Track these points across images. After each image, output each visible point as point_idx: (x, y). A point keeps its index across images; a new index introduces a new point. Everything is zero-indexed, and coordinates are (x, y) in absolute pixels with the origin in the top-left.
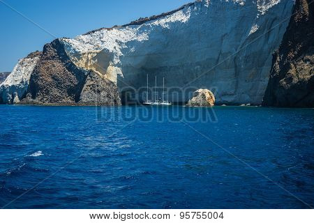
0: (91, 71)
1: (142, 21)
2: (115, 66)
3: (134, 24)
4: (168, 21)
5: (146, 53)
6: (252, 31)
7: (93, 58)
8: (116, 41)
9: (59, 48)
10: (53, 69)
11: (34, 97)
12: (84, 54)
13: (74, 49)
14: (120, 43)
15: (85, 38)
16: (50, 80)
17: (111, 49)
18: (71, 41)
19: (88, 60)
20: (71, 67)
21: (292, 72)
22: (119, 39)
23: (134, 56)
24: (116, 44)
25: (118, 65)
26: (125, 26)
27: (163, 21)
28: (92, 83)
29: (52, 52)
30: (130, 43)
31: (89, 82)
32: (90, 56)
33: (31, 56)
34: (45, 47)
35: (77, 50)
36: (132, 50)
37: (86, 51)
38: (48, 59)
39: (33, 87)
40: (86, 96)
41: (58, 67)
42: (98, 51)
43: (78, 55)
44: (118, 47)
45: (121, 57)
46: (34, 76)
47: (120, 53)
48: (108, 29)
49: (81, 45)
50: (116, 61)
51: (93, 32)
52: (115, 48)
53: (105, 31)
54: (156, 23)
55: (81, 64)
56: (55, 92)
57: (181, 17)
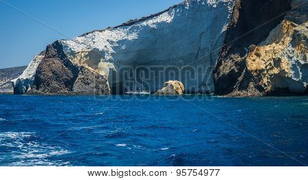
0: (82, 67)
1: (131, 23)
2: (107, 61)
3: (125, 25)
4: (155, 21)
5: (137, 49)
6: (224, 30)
7: (86, 56)
8: (108, 40)
9: (57, 49)
10: (54, 65)
11: (37, 89)
12: (78, 53)
13: (70, 49)
14: (112, 42)
15: (80, 39)
16: (51, 74)
17: (101, 48)
18: (68, 42)
19: (81, 58)
20: (68, 64)
22: (111, 39)
23: (126, 52)
24: (108, 44)
25: (110, 61)
26: (117, 27)
27: (150, 22)
28: (83, 76)
29: (53, 51)
30: (121, 42)
31: (80, 76)
32: (83, 55)
34: (48, 47)
35: (73, 50)
36: (123, 47)
37: (80, 50)
38: (50, 57)
39: (38, 81)
40: (77, 87)
41: (57, 64)
42: (89, 50)
43: (73, 54)
44: (109, 46)
45: (112, 54)
46: (39, 71)
47: (111, 50)
48: (101, 31)
49: (77, 45)
50: (108, 58)
51: (87, 34)
52: (106, 46)
53: (96, 33)
54: (144, 23)
55: (75, 61)
56: (55, 84)
57: (167, 18)
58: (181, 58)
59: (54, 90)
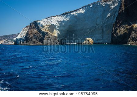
0: (47, 32)
1: (67, 13)
2: (57, 30)
3: (64, 14)
4: (77, 13)
5: (69, 25)
6: (108, 16)
7: (48, 28)
8: (57, 21)
9: (35, 25)
10: (34, 32)
11: (27, 42)
12: (45, 26)
13: (41, 24)
14: (59, 22)
15: (45, 20)
16: (33, 36)
17: (55, 24)
18: (40, 21)
19: (46, 28)
20: (40, 31)
21: (118, 31)
22: (58, 20)
23: (64, 26)
24: (57, 22)
25: (58, 30)
26: (60, 15)
27: (75, 13)
28: (47, 37)
29: (33, 26)
30: (62, 22)
31: (46, 36)
32: (47, 27)
33: (27, 27)
34: (31, 24)
35: (42, 25)
36: (63, 24)
37: (45, 25)
38: (32, 28)
39: (27, 39)
41: (35, 31)
42: (50, 25)
43: (42, 26)
44: (57, 23)
45: (59, 27)
46: (27, 34)
47: (58, 25)
48: (54, 17)
49: (44, 23)
50: (57, 28)
51: (48, 18)
52: (56, 23)
53: (52, 17)
54: (72, 14)
55: (43, 30)
56: (34, 40)
57: (82, 11)
58: (88, 28)
59: (34, 43)
